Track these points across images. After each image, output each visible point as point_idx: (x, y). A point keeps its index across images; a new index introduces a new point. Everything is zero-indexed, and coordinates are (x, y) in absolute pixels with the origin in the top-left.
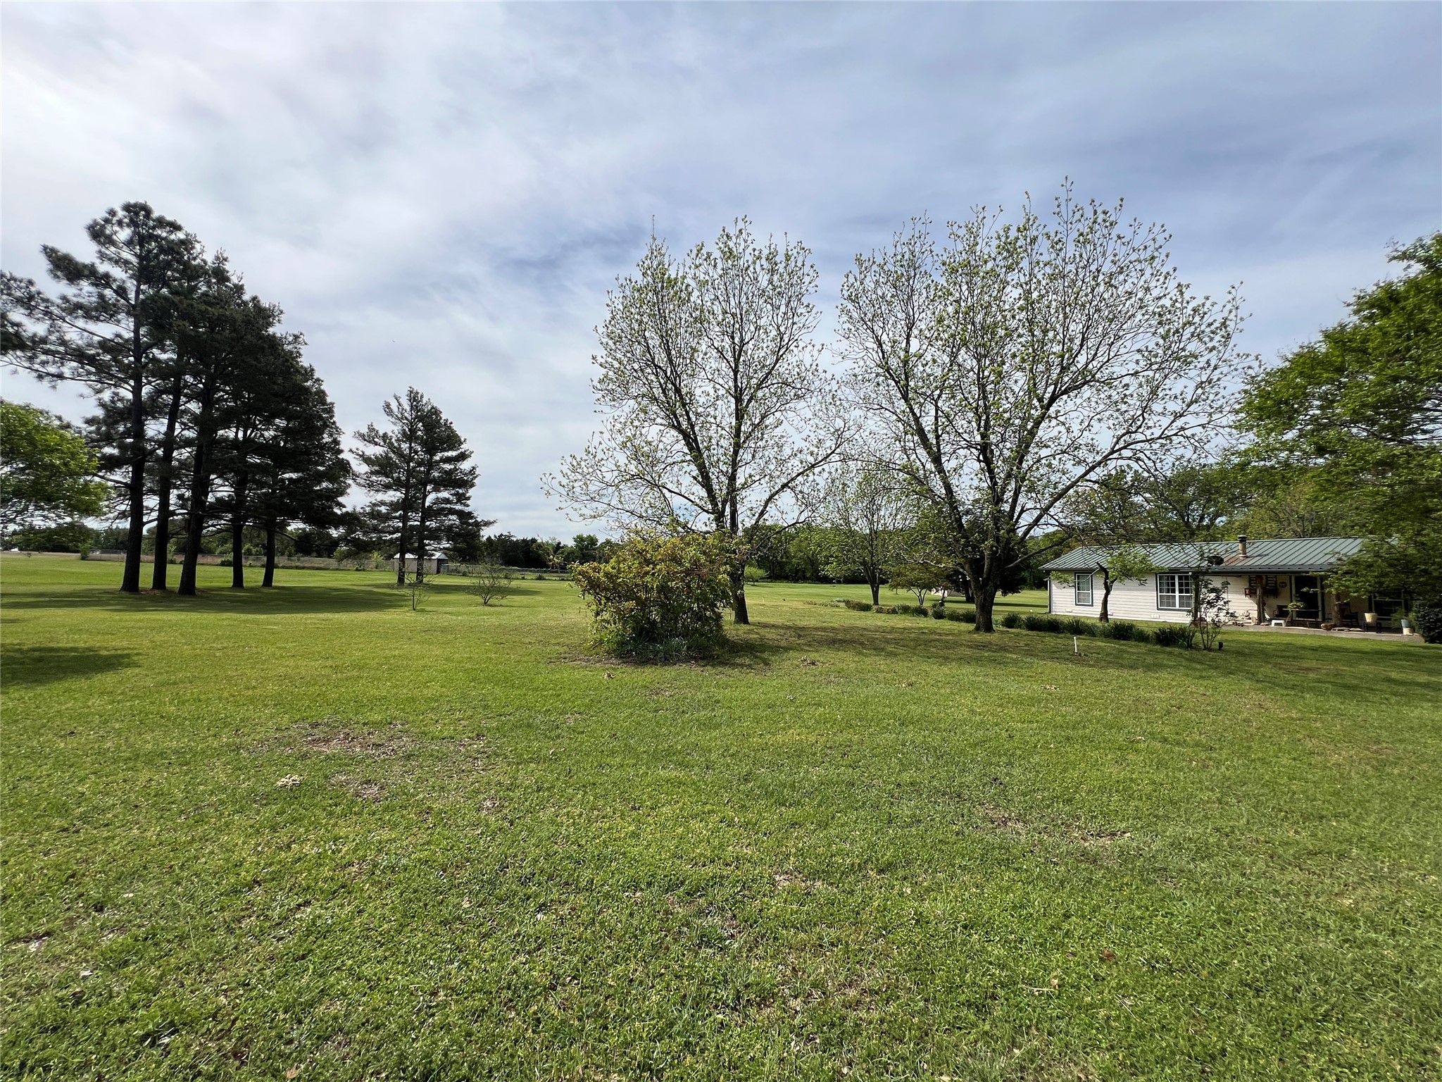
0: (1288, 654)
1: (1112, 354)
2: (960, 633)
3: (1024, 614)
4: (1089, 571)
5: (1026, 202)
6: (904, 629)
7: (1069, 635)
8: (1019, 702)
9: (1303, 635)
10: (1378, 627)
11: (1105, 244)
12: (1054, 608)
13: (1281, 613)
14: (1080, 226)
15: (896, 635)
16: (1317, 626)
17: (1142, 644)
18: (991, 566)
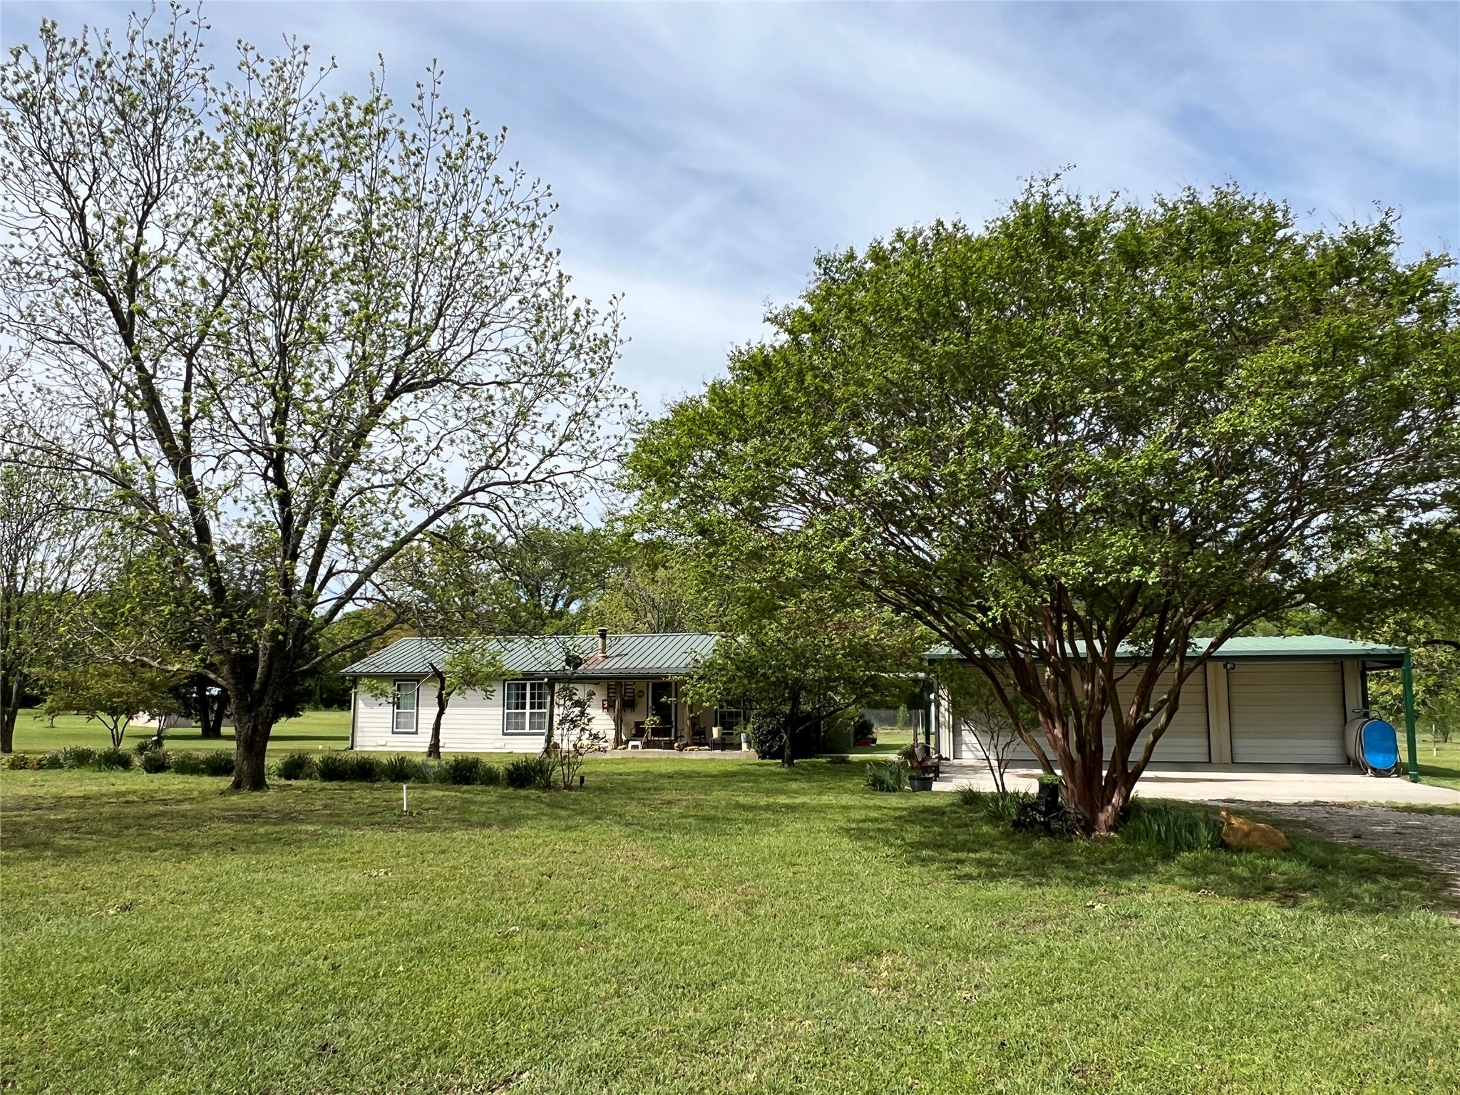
0: (648, 785)
1: (476, 348)
2: (204, 796)
3: (318, 752)
4: (415, 678)
5: (378, 71)
6: (86, 798)
7: (388, 783)
8: (335, 905)
9: (662, 759)
10: (723, 745)
11: (478, 181)
12: (358, 740)
13: (639, 732)
14: (447, 141)
15: (71, 813)
16: (669, 746)
17: (491, 788)
18: (269, 666)
